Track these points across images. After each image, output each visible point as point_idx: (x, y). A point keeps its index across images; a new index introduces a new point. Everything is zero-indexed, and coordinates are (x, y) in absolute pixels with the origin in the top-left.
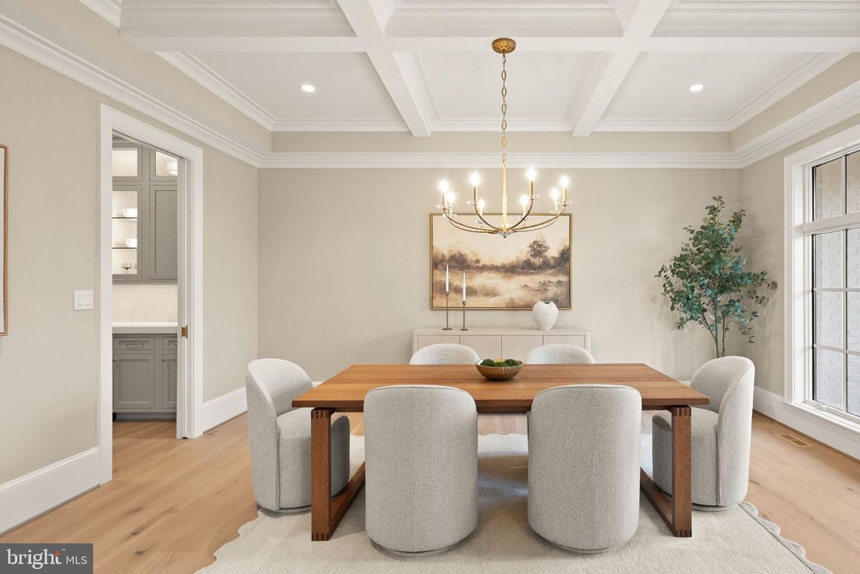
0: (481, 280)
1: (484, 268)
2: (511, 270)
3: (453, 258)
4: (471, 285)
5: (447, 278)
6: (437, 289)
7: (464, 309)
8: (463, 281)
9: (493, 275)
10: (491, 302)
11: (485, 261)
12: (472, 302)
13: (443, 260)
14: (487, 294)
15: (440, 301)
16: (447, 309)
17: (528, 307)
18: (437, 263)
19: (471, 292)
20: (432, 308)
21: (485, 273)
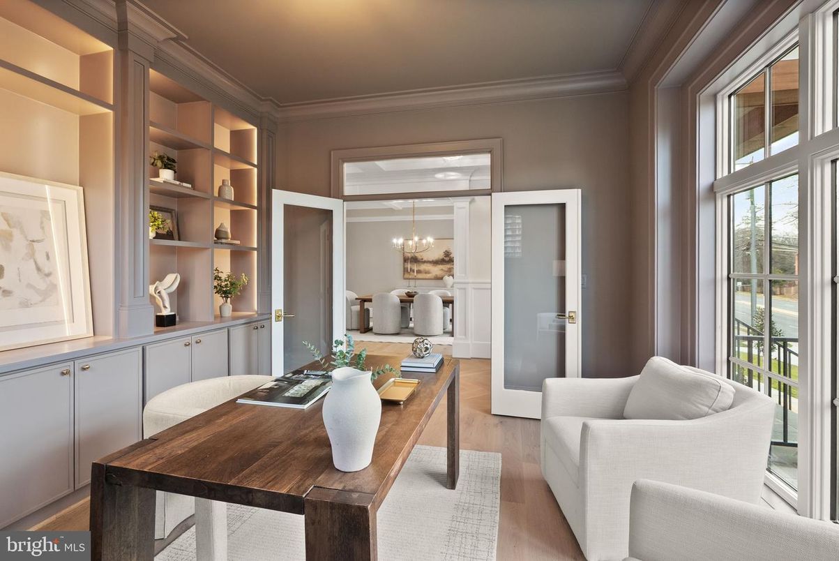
0: (423, 267)
1: (425, 262)
2: (436, 263)
3: (412, 258)
4: (420, 269)
5: (409, 266)
6: (405, 270)
7: (415, 279)
8: (415, 268)
9: (428, 265)
10: (428, 276)
11: (425, 259)
12: (420, 276)
13: (408, 259)
14: (426, 273)
15: (407, 276)
16: (409, 279)
17: (442, 278)
18: (405, 260)
19: (419, 272)
20: (405, 279)
21: (425, 264)
